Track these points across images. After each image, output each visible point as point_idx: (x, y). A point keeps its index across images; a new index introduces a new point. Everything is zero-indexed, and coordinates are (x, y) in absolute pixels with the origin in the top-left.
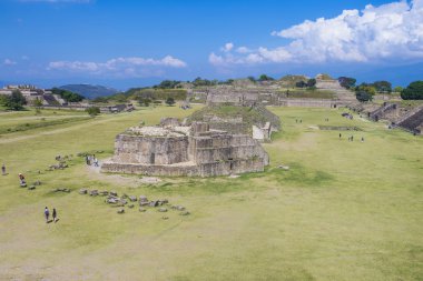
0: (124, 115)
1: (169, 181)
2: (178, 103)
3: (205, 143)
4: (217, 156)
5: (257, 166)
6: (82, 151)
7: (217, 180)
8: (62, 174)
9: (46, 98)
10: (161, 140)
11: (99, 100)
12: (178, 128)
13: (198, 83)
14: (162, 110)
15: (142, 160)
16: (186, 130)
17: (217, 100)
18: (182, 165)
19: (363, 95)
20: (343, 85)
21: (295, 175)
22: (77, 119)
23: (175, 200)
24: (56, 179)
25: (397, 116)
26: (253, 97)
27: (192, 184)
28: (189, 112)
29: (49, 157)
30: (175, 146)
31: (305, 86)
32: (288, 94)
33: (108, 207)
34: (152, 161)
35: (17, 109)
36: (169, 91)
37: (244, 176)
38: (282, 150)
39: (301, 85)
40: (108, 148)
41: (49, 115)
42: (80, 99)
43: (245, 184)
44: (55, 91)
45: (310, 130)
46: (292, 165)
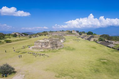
0: (36, 38)
1: (45, 50)
2: (47, 36)
3: (52, 43)
4: (54, 45)
5: (62, 47)
6: (28, 45)
7: (54, 50)
8: (24, 49)
9: (21, 35)
10: (43, 43)
11: (31, 35)
12: (47, 40)
13: (50, 32)
14: (43, 37)
15: (40, 46)
16: (48, 40)
17: (54, 35)
18: (48, 47)
19: (80, 34)
20: (77, 32)
21: (69, 49)
22: (27, 39)
23: (46, 54)
25: (87, 38)
26: (61, 34)
27: (49, 51)
28: (49, 37)
29: (21, 46)
30: (46, 44)
31: (70, 32)
32: (67, 34)
33: (33, 56)
34: (42, 47)
35: (15, 37)
36: (45, 33)
37: (59, 49)
38: (66, 44)
39: (69, 32)
40: (33, 44)
41: (21, 38)
42: (27, 35)
43: (60, 50)
44: (23, 33)
45: (71, 40)
46: (68, 47)
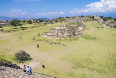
0: (52, 25)
1: (61, 38)
2: (63, 22)
3: (69, 30)
4: (71, 33)
5: (80, 36)
6: (43, 32)
7: (71, 39)
8: (39, 37)
9: (36, 21)
10: (59, 30)
11: (46, 21)
12: (63, 27)
13: (68, 17)
14: (60, 23)
15: (55, 34)
16: (65, 28)
17: (72, 21)
18: (64, 35)
19: (105, 20)
20: (100, 18)
21: (88, 38)
22: (42, 26)
23: (62, 42)
24: (38, 38)
25: (113, 25)
26: (80, 20)
27: (66, 39)
28: (65, 24)
29: (36, 33)
30: (62, 31)
31: (92, 18)
32: (87, 20)
33: (48, 44)
34: (57, 34)
35: (30, 23)
36: (61, 19)
37: (77, 38)
38: (86, 32)
39: (91, 18)
40: (48, 31)
41: (36, 25)
42: (42, 21)
43: (77, 39)
44: (37, 20)
45: (92, 28)
46: (88, 36)
